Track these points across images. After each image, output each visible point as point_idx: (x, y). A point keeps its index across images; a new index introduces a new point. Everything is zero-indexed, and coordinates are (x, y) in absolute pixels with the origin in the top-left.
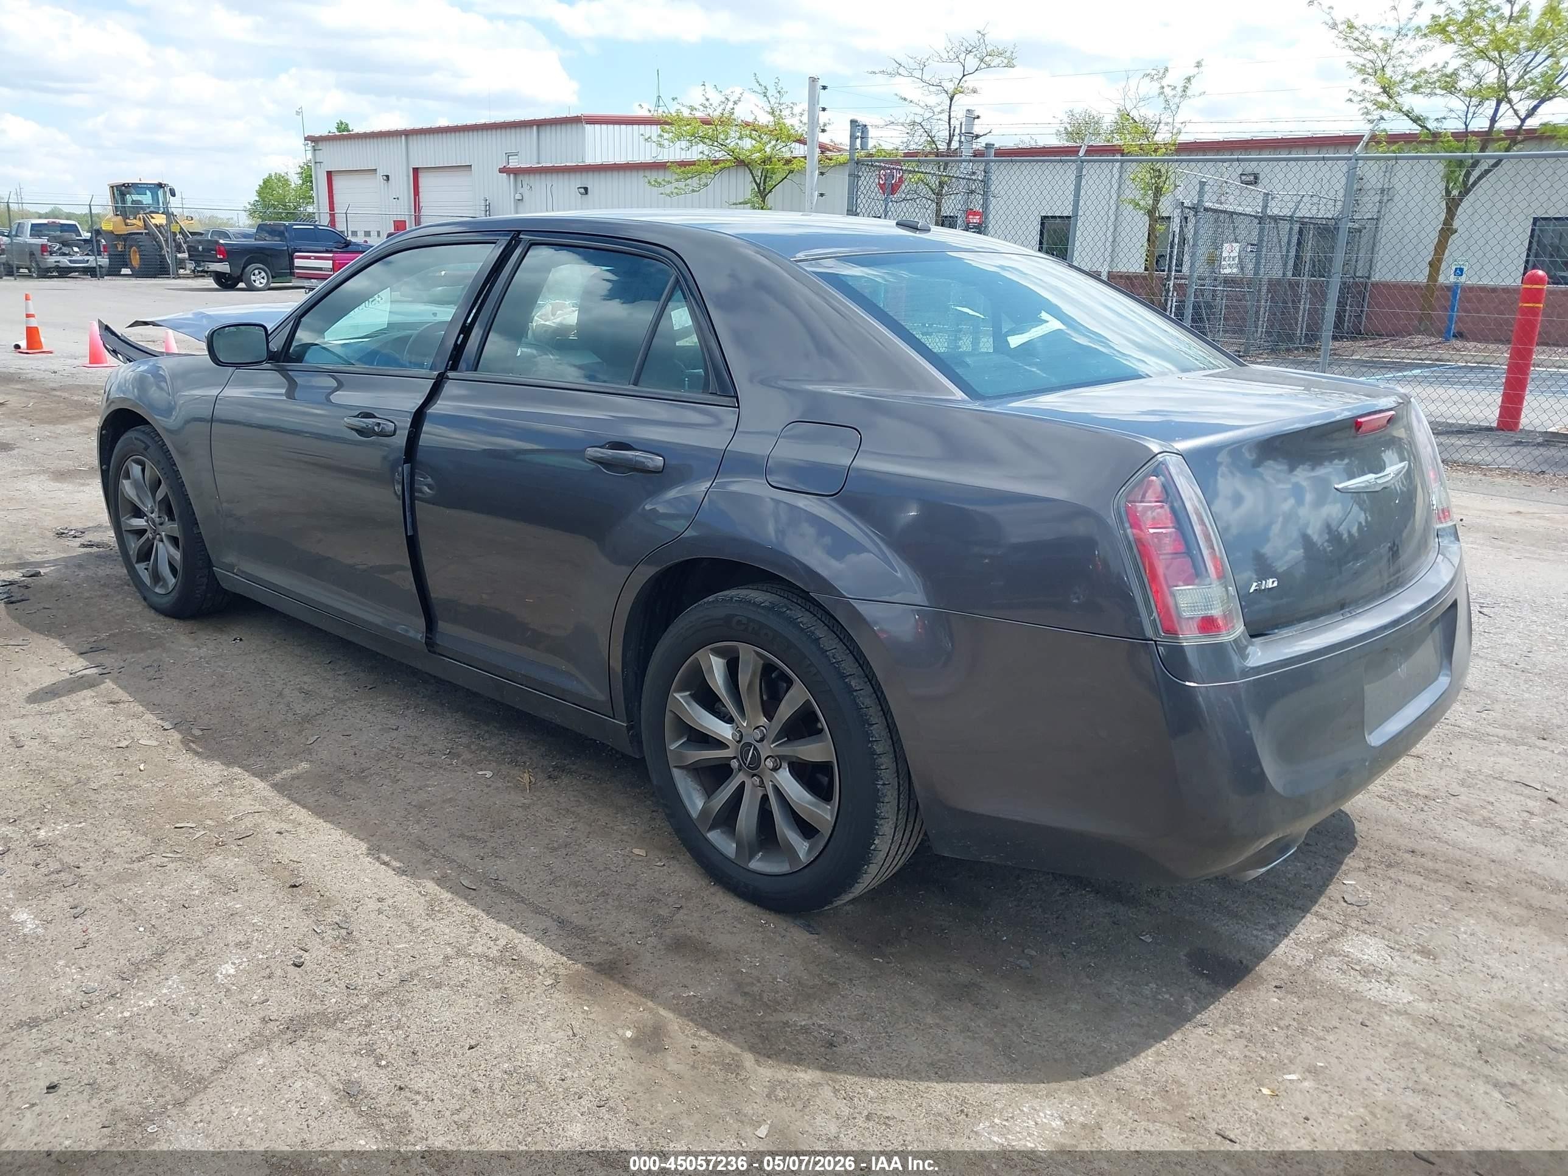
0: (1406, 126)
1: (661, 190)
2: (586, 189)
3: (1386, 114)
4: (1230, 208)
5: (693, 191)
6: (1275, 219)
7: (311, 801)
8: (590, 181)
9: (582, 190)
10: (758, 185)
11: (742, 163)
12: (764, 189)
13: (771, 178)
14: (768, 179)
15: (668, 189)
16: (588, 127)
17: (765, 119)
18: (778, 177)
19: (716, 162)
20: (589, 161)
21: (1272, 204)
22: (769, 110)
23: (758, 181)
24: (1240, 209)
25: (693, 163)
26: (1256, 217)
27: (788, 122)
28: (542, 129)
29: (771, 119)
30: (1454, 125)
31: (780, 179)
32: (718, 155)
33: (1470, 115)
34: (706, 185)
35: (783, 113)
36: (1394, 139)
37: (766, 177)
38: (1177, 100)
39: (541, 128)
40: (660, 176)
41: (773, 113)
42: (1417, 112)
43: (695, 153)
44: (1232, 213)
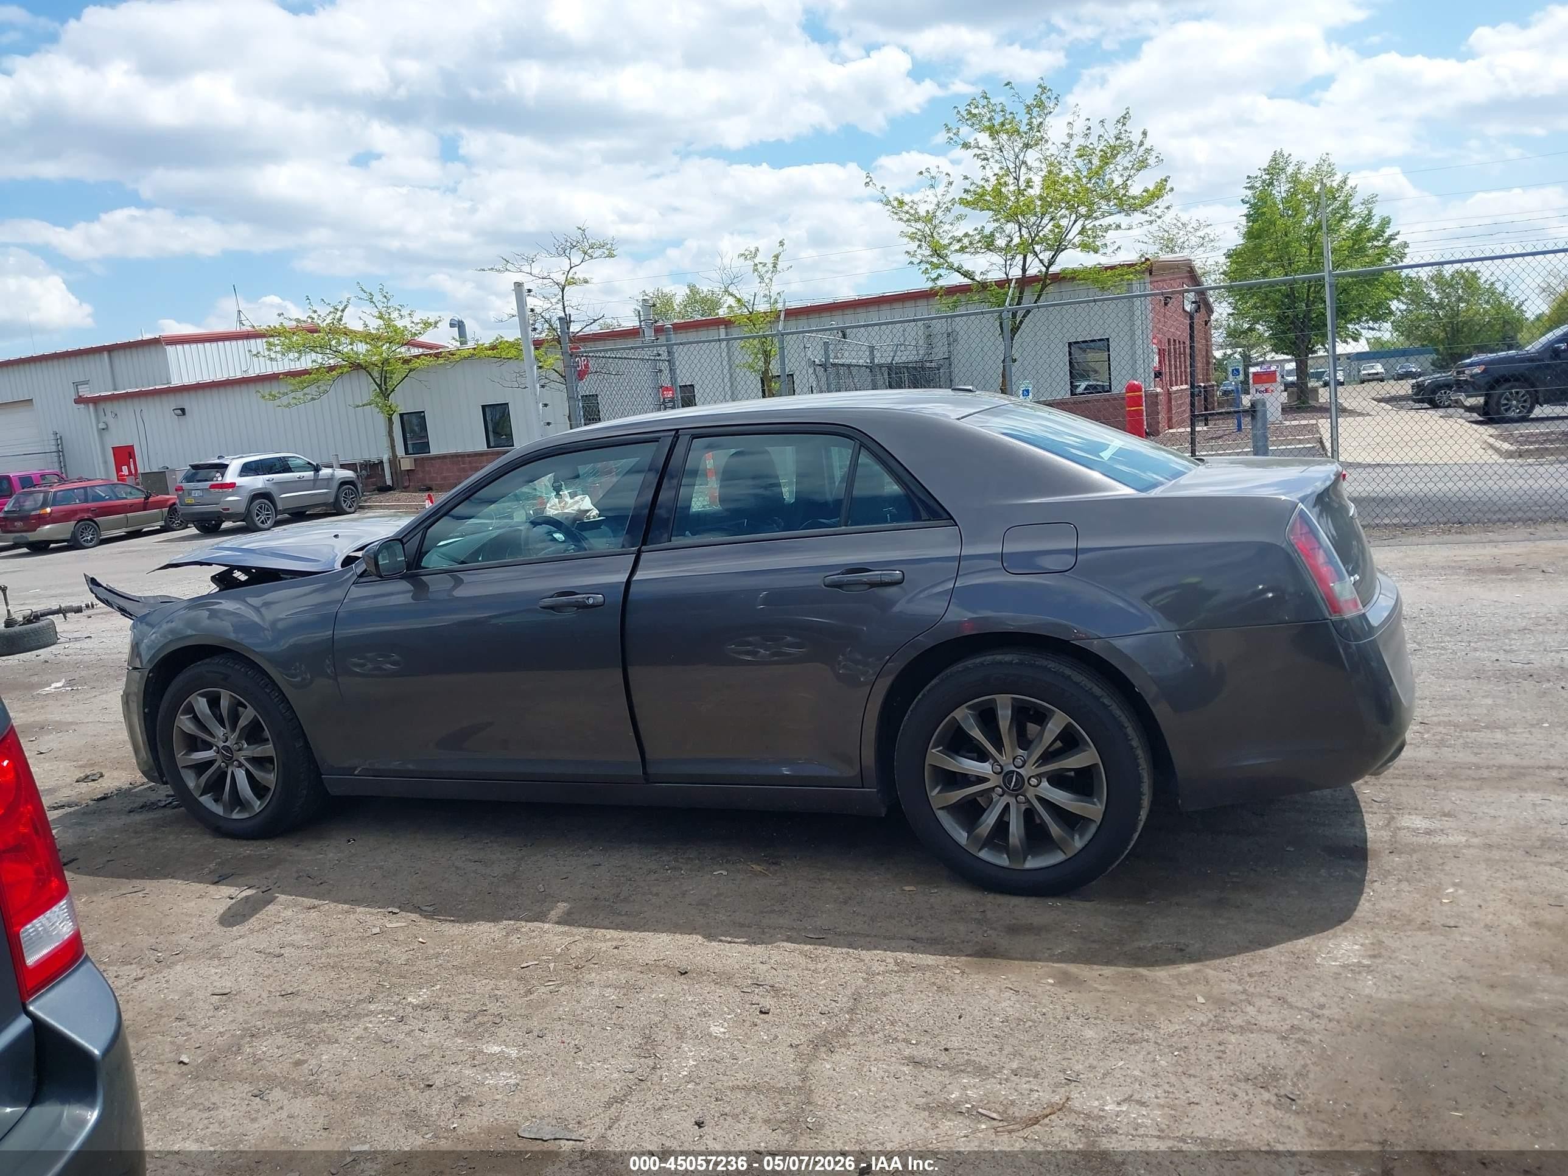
0: (958, 280)
1: (278, 402)
2: (183, 410)
3: (940, 271)
4: (848, 362)
5: (313, 399)
6: (880, 366)
7: (606, 923)
8: (185, 401)
9: (179, 412)
10: (379, 386)
11: (357, 367)
12: (386, 389)
13: (391, 378)
14: (388, 380)
15: (285, 400)
16: (170, 349)
17: (374, 324)
18: (397, 378)
19: (331, 369)
20: (176, 382)
21: (877, 354)
22: (377, 314)
23: (379, 383)
24: (854, 362)
25: (306, 372)
26: (867, 367)
27: (399, 324)
28: (115, 354)
29: (381, 322)
30: (997, 275)
31: (400, 379)
32: (332, 362)
33: (1008, 267)
34: (327, 391)
35: (392, 316)
36: (952, 291)
37: (385, 377)
38: (769, 275)
39: (112, 354)
40: (275, 388)
41: (381, 317)
42: (966, 267)
43: (307, 362)
44: (849, 366)
